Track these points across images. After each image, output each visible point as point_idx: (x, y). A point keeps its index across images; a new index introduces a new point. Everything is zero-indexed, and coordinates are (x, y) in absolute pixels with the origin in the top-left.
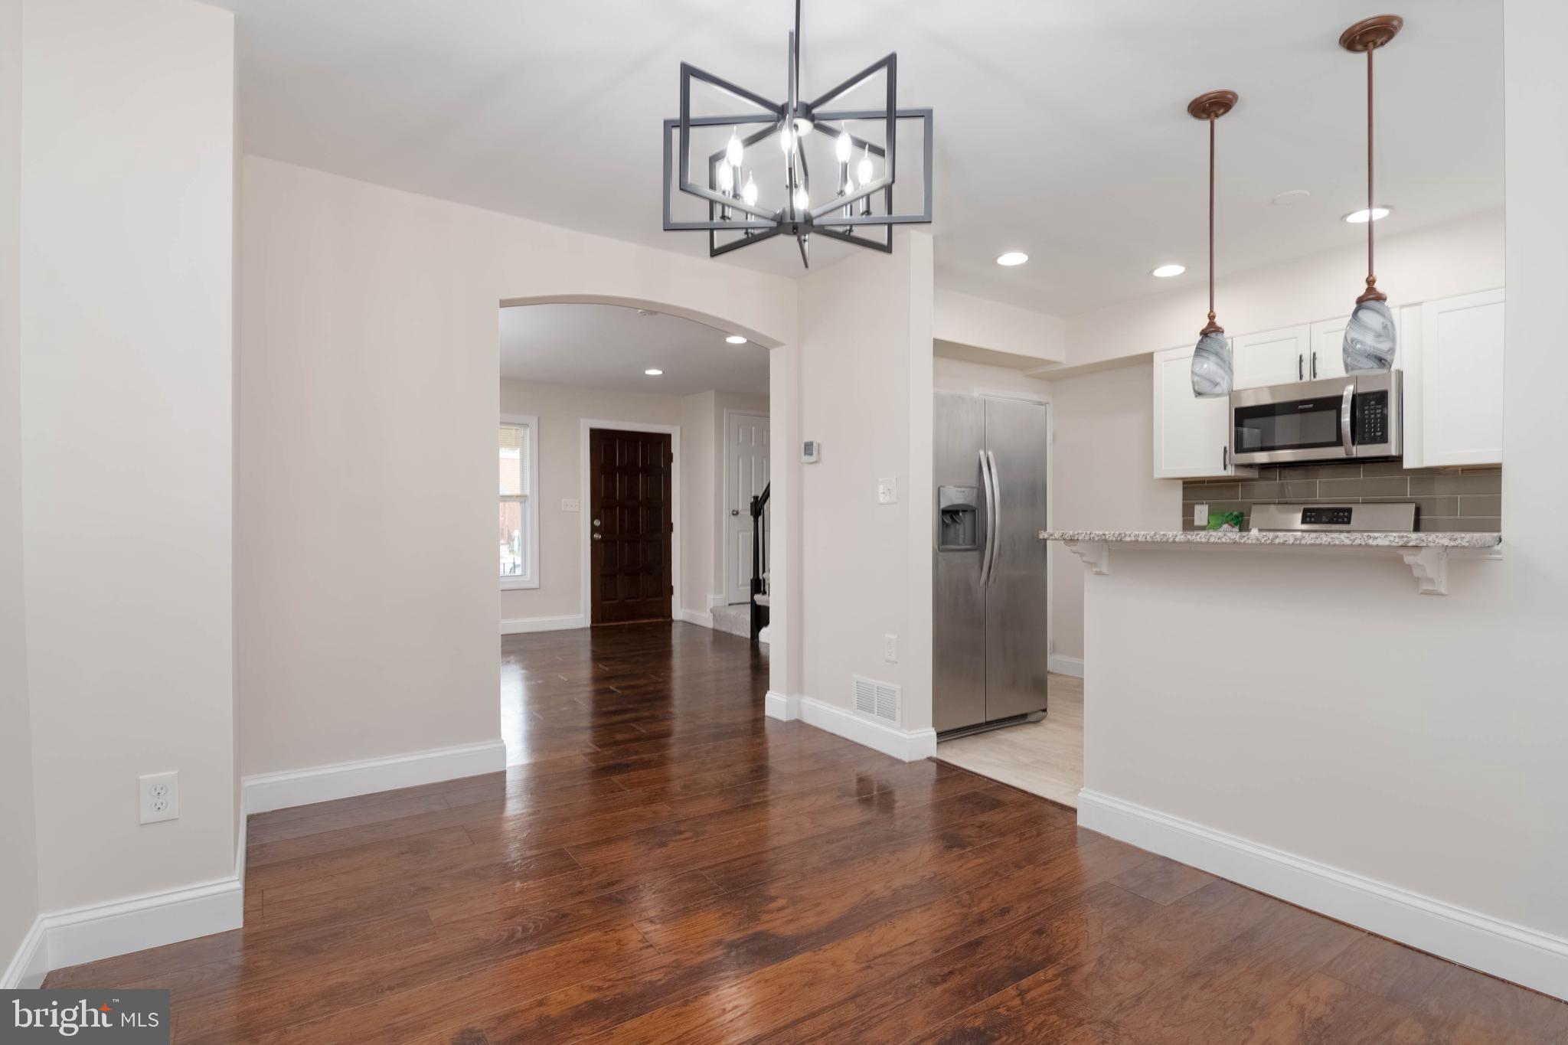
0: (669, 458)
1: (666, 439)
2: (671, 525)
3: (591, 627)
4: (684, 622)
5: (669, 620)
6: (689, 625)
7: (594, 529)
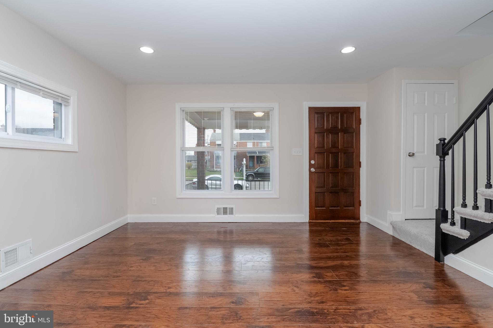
0: (359, 122)
1: (357, 110)
2: (360, 163)
3: (309, 222)
4: (368, 224)
5: (358, 221)
6: (371, 227)
7: (311, 166)
